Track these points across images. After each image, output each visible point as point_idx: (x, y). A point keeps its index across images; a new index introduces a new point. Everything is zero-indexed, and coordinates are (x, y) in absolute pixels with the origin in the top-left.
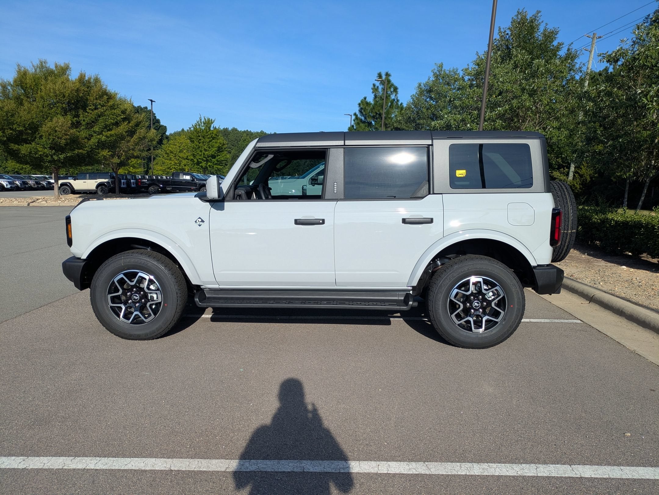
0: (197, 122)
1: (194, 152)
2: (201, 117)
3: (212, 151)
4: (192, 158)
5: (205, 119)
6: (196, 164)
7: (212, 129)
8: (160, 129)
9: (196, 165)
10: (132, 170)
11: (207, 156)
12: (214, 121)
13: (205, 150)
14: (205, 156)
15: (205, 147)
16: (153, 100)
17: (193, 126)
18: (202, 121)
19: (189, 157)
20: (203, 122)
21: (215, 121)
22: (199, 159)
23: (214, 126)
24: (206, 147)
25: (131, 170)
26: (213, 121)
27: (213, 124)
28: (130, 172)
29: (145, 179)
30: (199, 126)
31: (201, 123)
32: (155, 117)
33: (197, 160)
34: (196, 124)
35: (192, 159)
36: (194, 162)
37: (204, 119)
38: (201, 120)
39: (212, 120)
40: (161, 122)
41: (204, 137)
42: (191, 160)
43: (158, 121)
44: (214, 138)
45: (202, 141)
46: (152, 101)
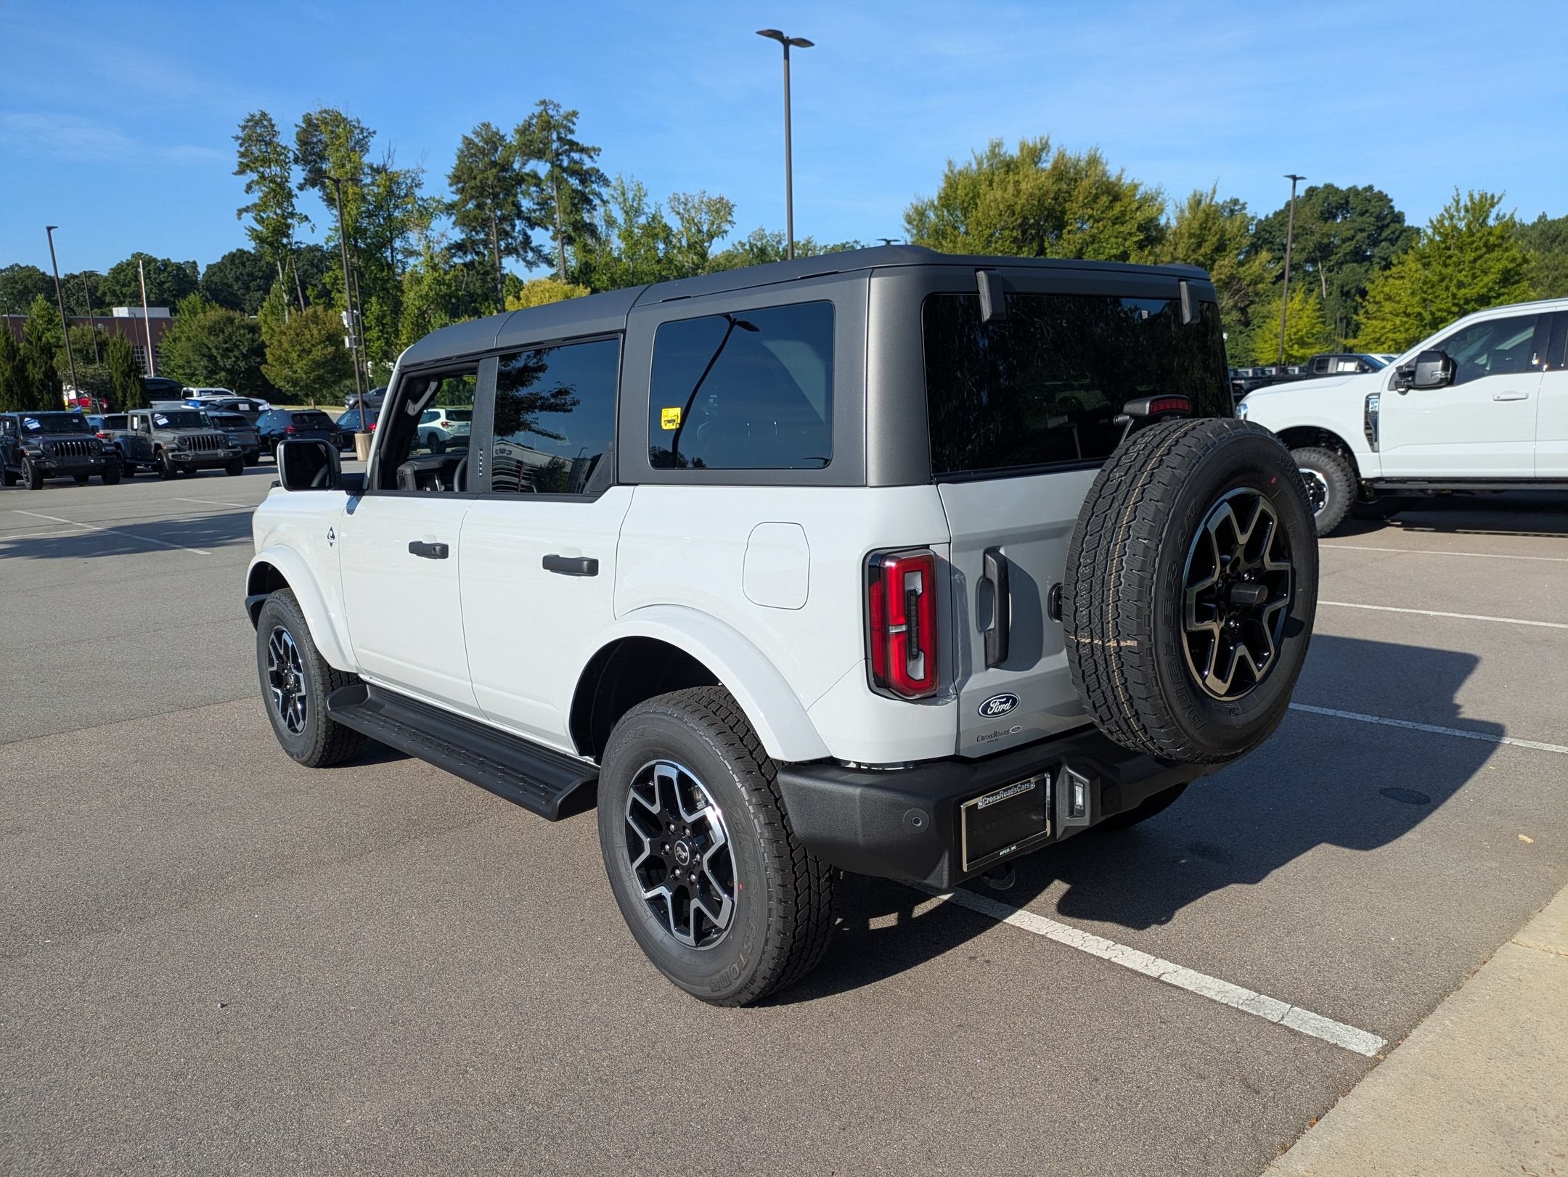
0: (1446, 210)
1: (1425, 292)
2: (1458, 195)
3: (1481, 284)
4: (1419, 309)
5: (1471, 196)
6: (1430, 324)
7: (1491, 222)
8: (1402, 237)
9: (1428, 328)
10: (1298, 351)
11: (1462, 302)
12: (1500, 198)
13: (1461, 285)
14: (1456, 301)
15: (1461, 277)
16: (1298, 176)
17: (1431, 222)
18: (1462, 204)
19: (1409, 310)
20: (1466, 206)
21: (1504, 198)
22: (1440, 310)
23: (1501, 214)
24: (1466, 276)
25: (1294, 353)
26: (1495, 200)
27: (1497, 207)
28: (1292, 356)
29: (1241, 379)
30: (1452, 218)
31: (1458, 210)
32: (1392, 207)
33: (1432, 314)
34: (1442, 215)
35: (1420, 314)
36: (1422, 319)
37: (1468, 199)
38: (1458, 202)
39: (1493, 197)
40: (1406, 218)
41: (1461, 249)
42: (1416, 317)
43: (1398, 217)
44: (1490, 248)
45: (1454, 259)
46: (1295, 178)
